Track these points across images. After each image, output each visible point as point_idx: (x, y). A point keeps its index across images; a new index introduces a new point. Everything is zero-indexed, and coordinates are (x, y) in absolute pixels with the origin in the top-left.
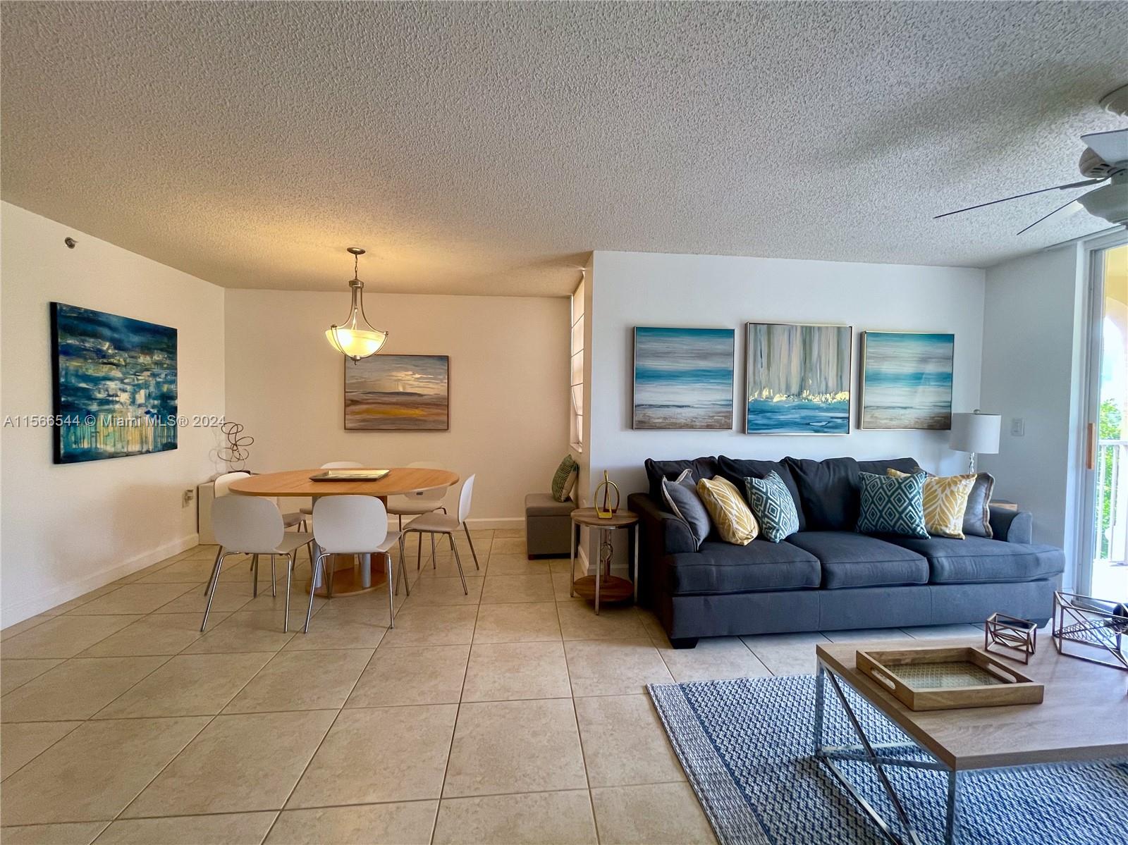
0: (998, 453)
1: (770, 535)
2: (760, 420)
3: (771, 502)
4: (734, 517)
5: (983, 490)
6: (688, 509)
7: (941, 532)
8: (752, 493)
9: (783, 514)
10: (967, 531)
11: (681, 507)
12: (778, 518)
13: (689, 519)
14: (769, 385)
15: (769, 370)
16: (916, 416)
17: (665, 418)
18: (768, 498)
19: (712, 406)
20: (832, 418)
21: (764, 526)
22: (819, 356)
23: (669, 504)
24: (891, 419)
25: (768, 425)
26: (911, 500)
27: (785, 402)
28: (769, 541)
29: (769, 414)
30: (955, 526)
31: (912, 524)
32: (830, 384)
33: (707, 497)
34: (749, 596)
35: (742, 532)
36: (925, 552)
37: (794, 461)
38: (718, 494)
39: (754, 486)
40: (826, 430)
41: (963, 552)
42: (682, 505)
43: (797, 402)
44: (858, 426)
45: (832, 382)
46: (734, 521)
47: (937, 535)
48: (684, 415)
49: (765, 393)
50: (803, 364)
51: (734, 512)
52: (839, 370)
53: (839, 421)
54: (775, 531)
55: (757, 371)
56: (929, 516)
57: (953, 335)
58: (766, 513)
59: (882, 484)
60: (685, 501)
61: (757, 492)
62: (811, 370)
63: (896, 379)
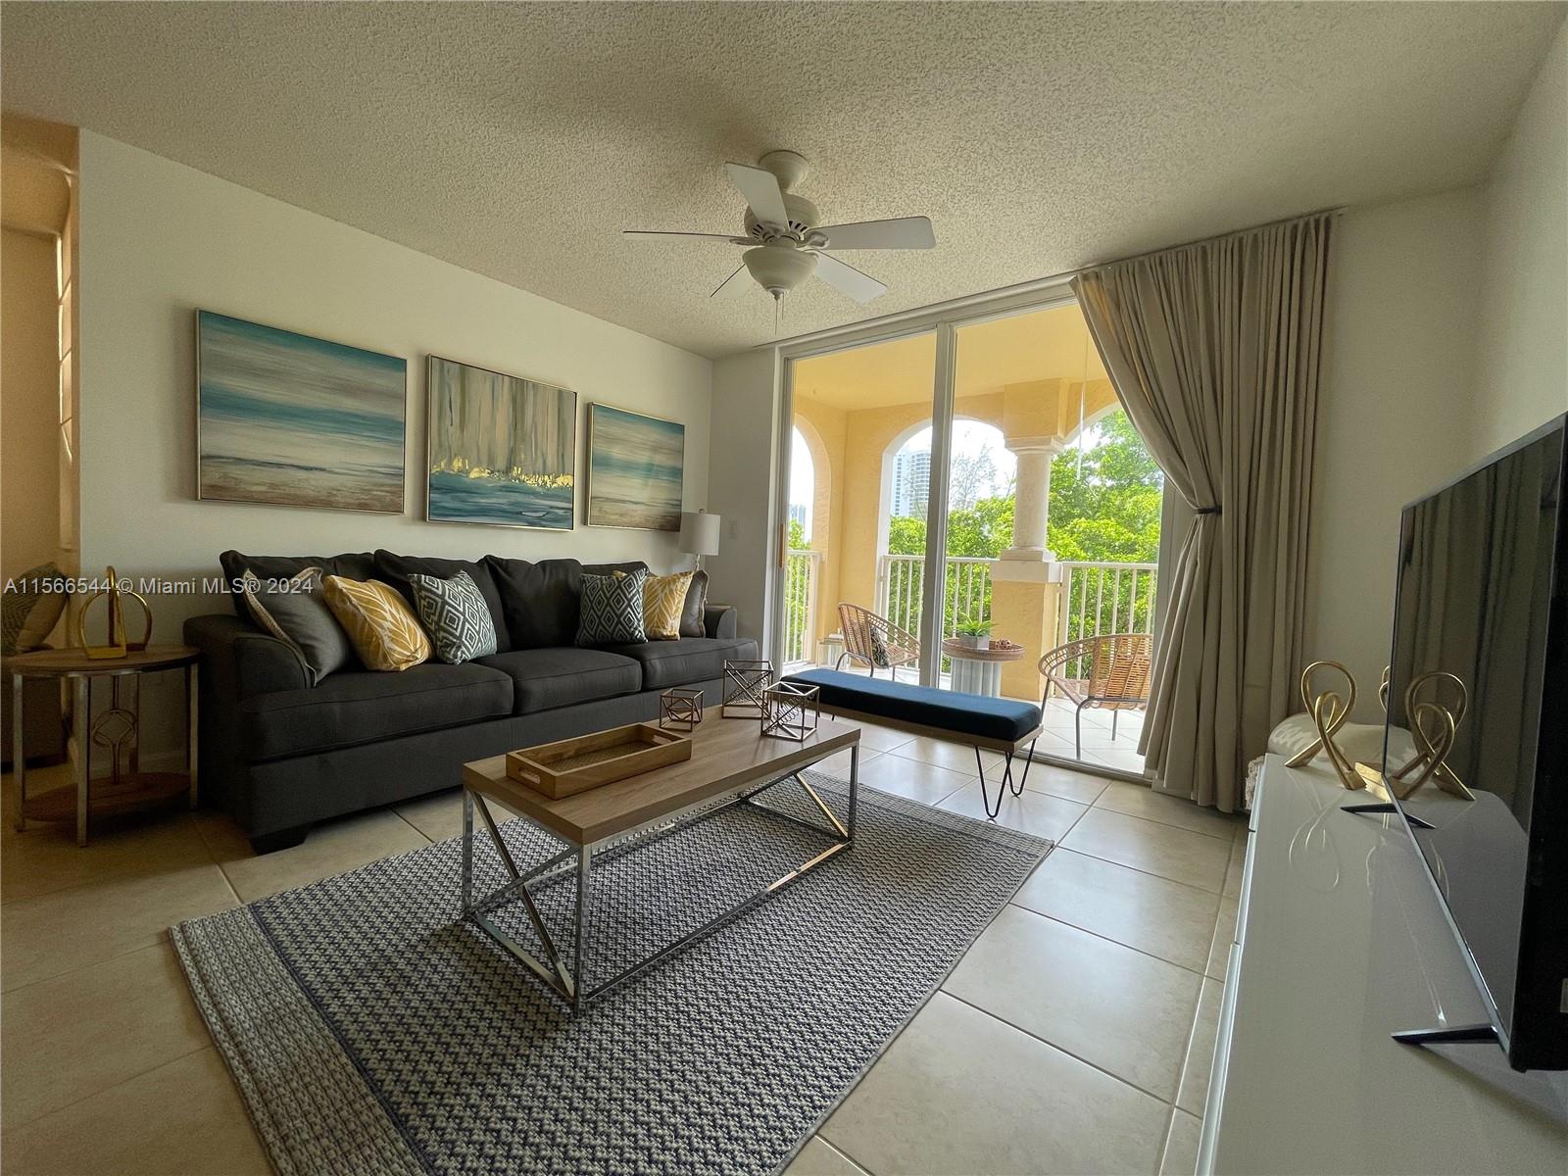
0: (717, 554)
1: (446, 654)
2: (448, 502)
3: (450, 608)
4: (387, 632)
5: (699, 588)
6: (300, 625)
7: (659, 635)
8: (421, 597)
9: (467, 625)
10: (683, 633)
11: (283, 620)
12: (459, 630)
13: (302, 640)
14: (463, 452)
15: (462, 431)
16: (646, 513)
17: (272, 486)
18: (445, 603)
19: (367, 474)
20: (552, 507)
21: (439, 643)
22: (534, 423)
23: (260, 618)
24: (621, 515)
25: (460, 510)
26: (630, 600)
27: (486, 479)
28: (445, 663)
29: (464, 494)
30: (673, 626)
31: (630, 628)
32: (549, 462)
33: (340, 605)
34: (405, 741)
35: (399, 653)
36: (639, 657)
37: (499, 561)
38: (359, 599)
39: (424, 587)
40: (544, 523)
41: (675, 652)
42: (286, 617)
43: (503, 481)
44: (584, 522)
45: (551, 460)
46: (385, 638)
47: (655, 638)
48: (313, 482)
49: (457, 464)
50: (512, 431)
51: (387, 624)
52: (561, 447)
53: (561, 512)
54: (454, 650)
55: (443, 432)
56: (648, 620)
57: (683, 426)
58: (442, 624)
59: (602, 585)
60: (294, 611)
61: (429, 594)
62: (524, 440)
63: (627, 467)
